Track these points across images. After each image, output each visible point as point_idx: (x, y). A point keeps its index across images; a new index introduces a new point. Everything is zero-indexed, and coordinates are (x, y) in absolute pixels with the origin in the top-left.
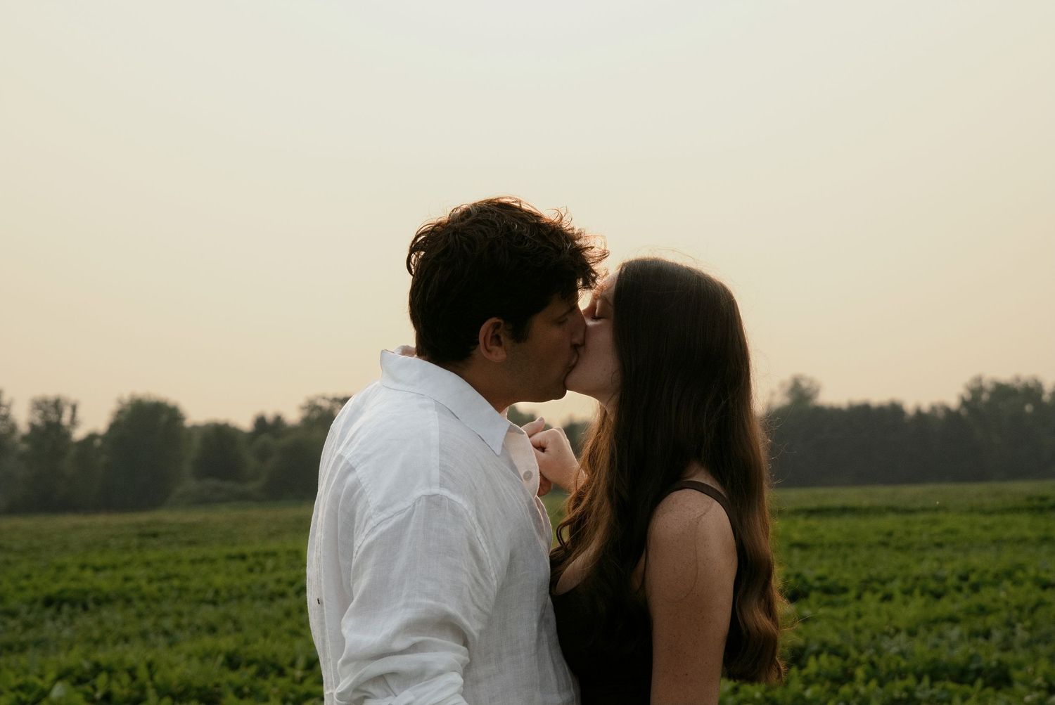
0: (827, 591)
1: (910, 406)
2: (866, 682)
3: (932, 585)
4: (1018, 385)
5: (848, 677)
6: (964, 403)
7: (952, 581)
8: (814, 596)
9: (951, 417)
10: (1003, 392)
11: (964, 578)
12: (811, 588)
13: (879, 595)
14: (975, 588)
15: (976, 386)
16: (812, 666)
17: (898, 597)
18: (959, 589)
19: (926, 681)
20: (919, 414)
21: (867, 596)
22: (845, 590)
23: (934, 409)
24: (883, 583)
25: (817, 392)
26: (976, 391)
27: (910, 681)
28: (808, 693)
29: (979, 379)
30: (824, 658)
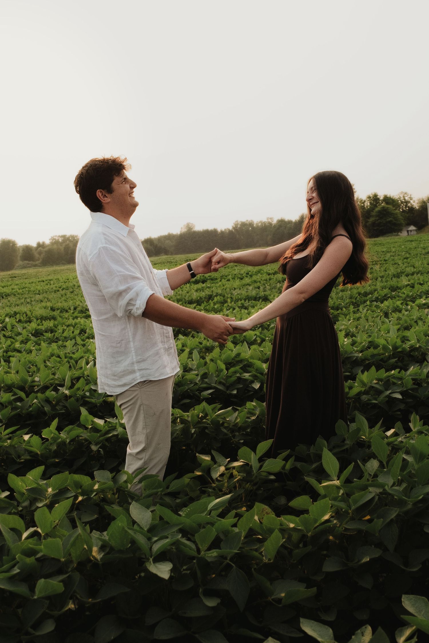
0: (212, 279)
1: (219, 230)
2: (231, 303)
3: (240, 276)
4: (248, 222)
5: (226, 302)
6: (234, 228)
7: (244, 275)
8: (208, 281)
9: (230, 232)
10: (243, 224)
11: (248, 274)
12: (207, 279)
13: (226, 280)
14: (251, 276)
15: (236, 223)
16: (216, 299)
17: (231, 279)
18: (247, 277)
19: (247, 301)
20: (222, 232)
21: (223, 280)
22: (216, 279)
23: (225, 230)
24: (226, 276)
25: (194, 226)
26: (236, 225)
27: (243, 301)
28: (216, 307)
29: (237, 221)
30: (218, 297)
